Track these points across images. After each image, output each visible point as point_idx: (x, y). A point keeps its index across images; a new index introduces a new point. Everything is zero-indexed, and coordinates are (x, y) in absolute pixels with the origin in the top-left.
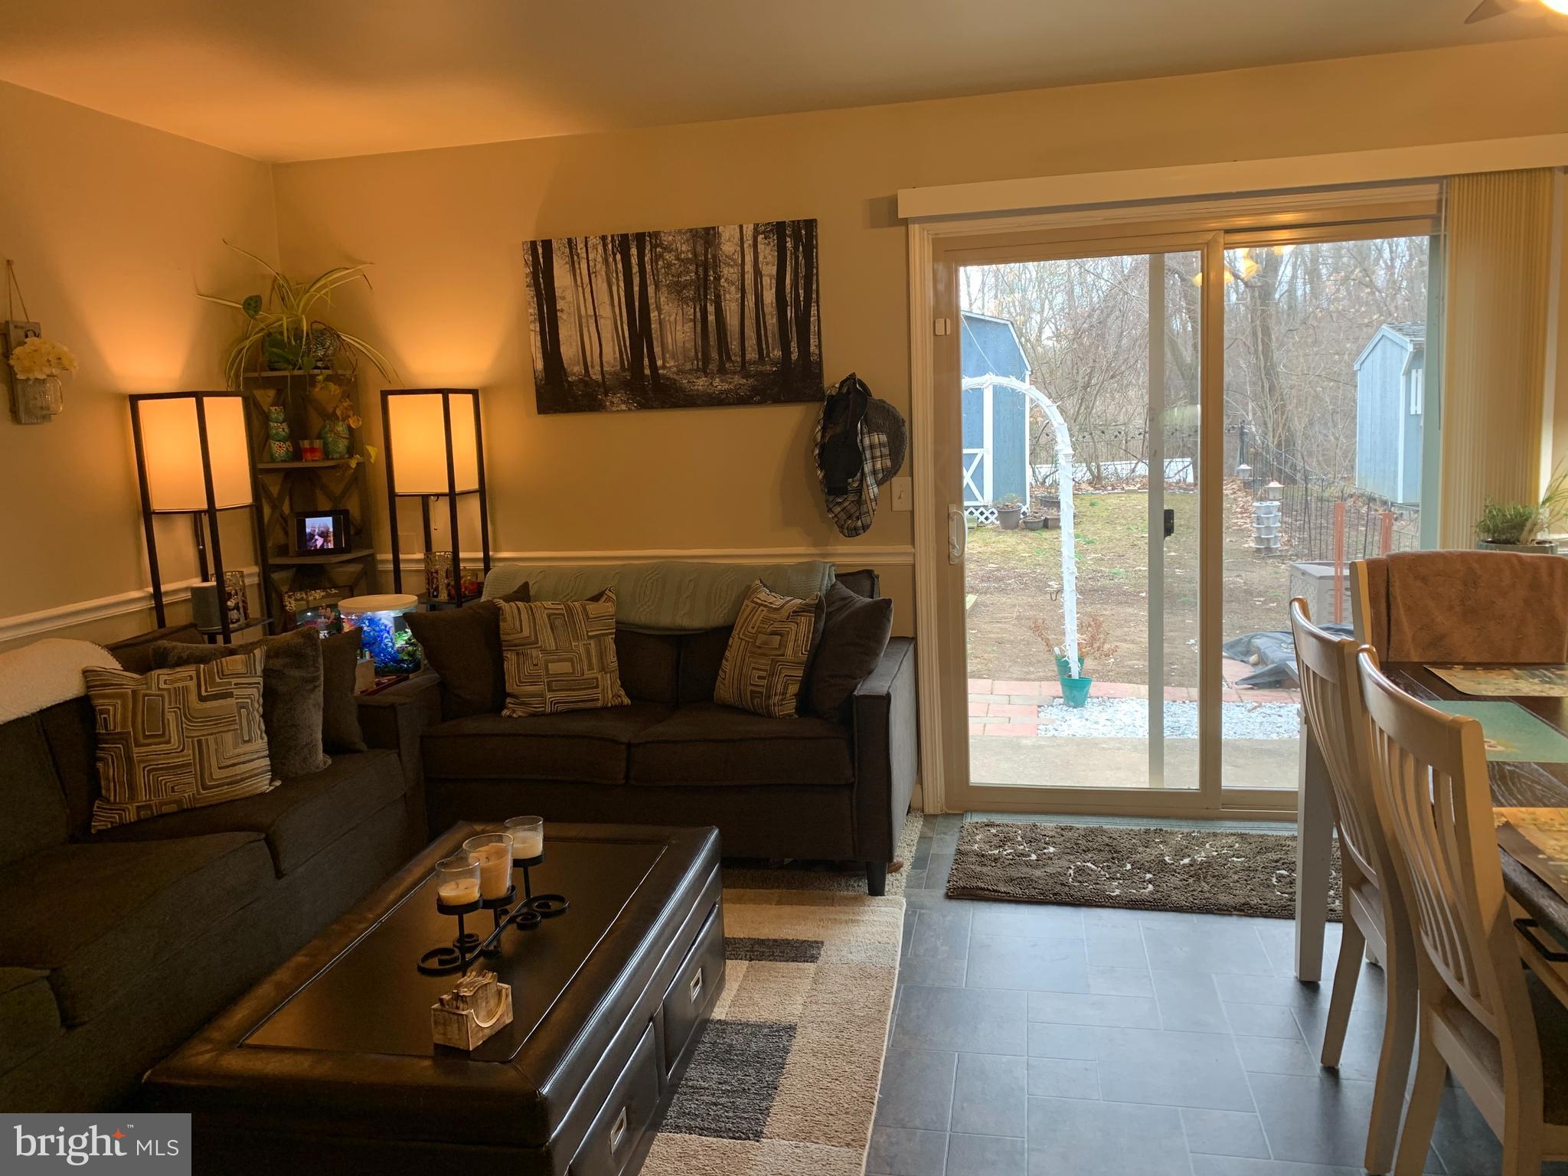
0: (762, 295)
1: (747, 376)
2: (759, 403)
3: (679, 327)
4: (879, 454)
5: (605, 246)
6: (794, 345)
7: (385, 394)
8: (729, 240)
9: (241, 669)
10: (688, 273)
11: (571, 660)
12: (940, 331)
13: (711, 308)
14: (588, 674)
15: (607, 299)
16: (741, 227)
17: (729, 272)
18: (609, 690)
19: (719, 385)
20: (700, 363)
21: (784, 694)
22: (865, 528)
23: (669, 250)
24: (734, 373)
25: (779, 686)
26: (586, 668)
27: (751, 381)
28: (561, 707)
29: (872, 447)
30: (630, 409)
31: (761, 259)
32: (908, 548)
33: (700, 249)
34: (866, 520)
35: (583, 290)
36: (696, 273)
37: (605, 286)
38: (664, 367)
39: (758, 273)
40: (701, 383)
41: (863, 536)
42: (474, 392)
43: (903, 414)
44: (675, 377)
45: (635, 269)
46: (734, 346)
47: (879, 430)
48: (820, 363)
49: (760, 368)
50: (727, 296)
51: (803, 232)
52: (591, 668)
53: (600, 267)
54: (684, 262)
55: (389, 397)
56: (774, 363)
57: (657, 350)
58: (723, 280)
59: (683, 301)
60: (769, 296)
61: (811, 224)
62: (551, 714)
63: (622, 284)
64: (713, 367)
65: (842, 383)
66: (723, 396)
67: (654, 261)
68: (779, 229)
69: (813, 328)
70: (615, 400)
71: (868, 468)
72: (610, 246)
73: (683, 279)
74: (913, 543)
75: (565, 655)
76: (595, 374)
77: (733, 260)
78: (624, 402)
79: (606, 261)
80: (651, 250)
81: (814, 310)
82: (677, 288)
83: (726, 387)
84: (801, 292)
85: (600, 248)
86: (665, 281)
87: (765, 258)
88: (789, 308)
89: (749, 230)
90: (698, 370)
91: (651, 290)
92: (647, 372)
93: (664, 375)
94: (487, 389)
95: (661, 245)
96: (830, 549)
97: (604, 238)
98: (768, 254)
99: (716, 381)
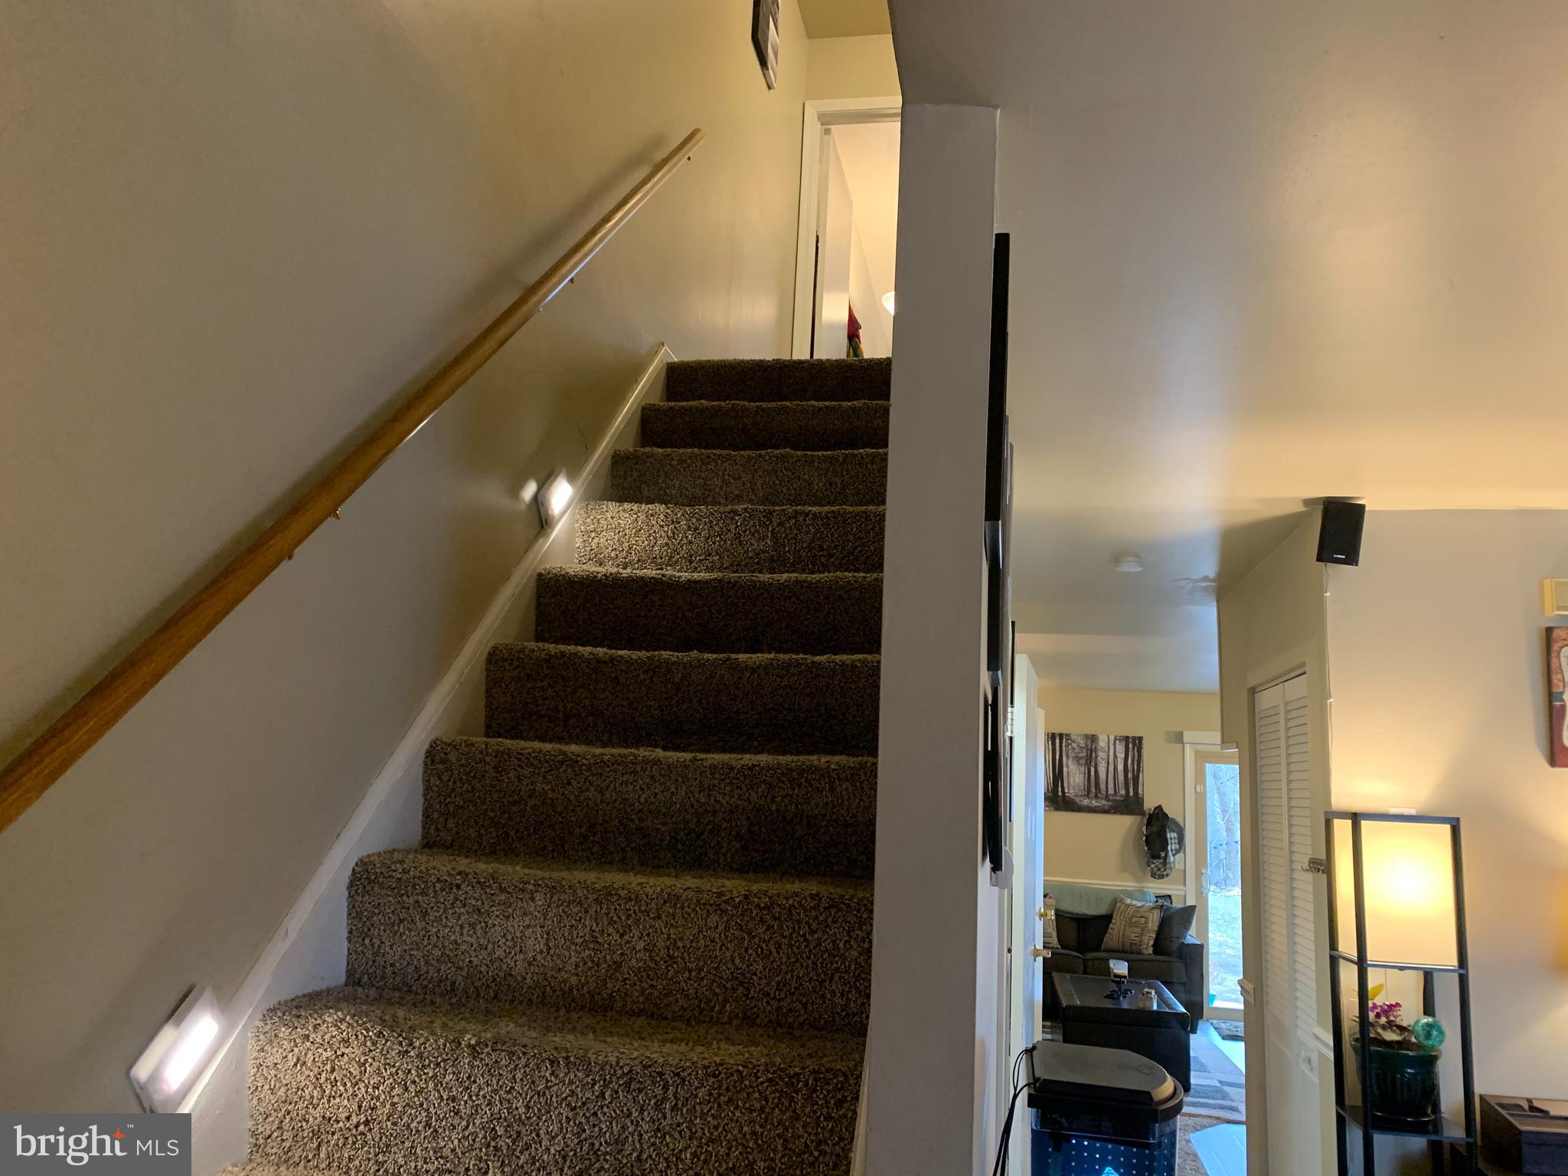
0: (1117, 769)
1: (1108, 801)
2: (1114, 813)
3: (1077, 776)
6: (1131, 789)
8: (1103, 741)
10: (1082, 752)
12: (1198, 790)
13: (1093, 769)
14: (1049, 931)
16: (1109, 736)
17: (1102, 755)
18: (1055, 939)
19: (1095, 803)
20: (1086, 793)
21: (1148, 944)
23: (1074, 742)
24: (1102, 799)
25: (1145, 941)
27: (1110, 803)
31: (1117, 751)
32: (1182, 887)
33: (1089, 743)
34: (1168, 871)
36: (1087, 753)
38: (1068, 792)
39: (1115, 756)
40: (1086, 802)
41: (1166, 879)
43: (1181, 824)
44: (1074, 798)
45: (1058, 748)
46: (1103, 786)
47: (1173, 831)
48: (1143, 800)
49: (1115, 798)
50: (1101, 765)
51: (1137, 741)
54: (1081, 748)
56: (1122, 796)
57: (1066, 785)
58: (1099, 758)
59: (1080, 765)
60: (1120, 767)
61: (1140, 739)
63: (1051, 754)
64: (1092, 795)
65: (1156, 808)
66: (1096, 809)
67: (1067, 746)
68: (1126, 739)
69: (1140, 783)
71: (1169, 848)
73: (1080, 755)
74: (1185, 884)
77: (1104, 749)
81: (1141, 775)
82: (1077, 759)
83: (1098, 804)
84: (1135, 767)
86: (1071, 755)
87: (1119, 750)
88: (1129, 773)
89: (1112, 738)
90: (1085, 795)
91: (1064, 758)
92: (1060, 794)
93: (1067, 797)
95: (1070, 740)
96: (1145, 885)
97: (1046, 734)
98: (1121, 748)
99: (1093, 802)
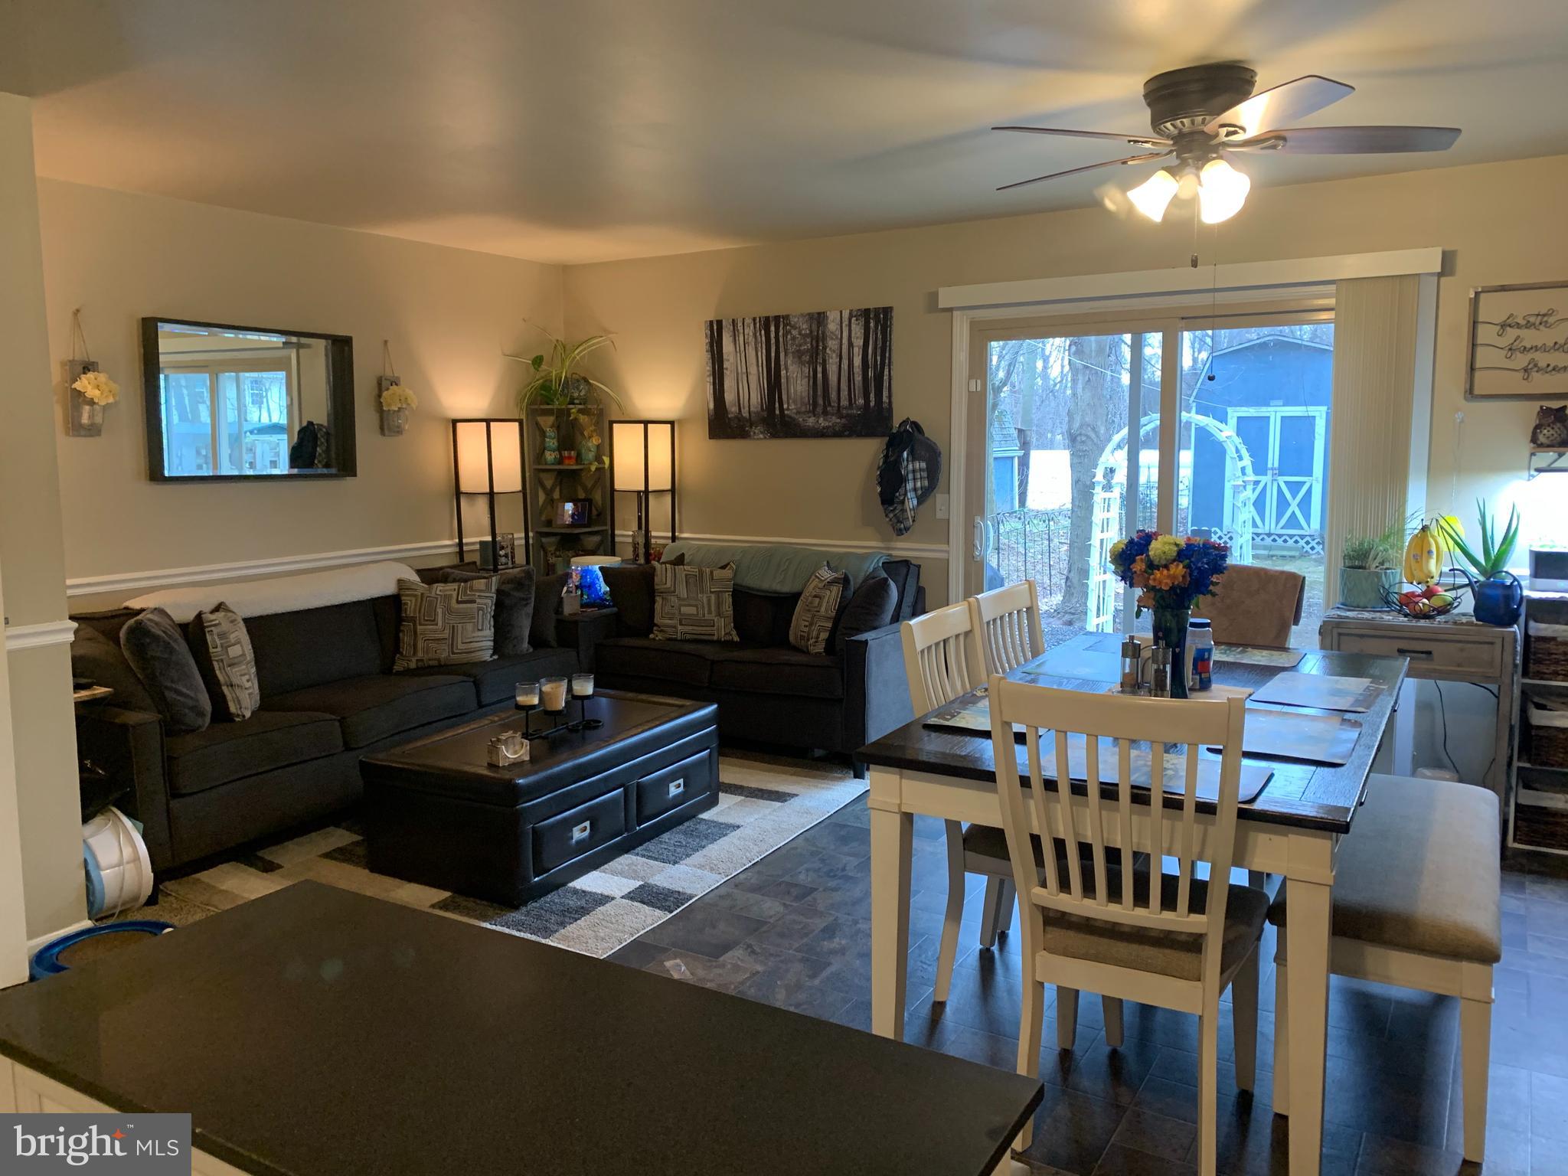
0: (853, 364)
1: (841, 418)
2: (849, 436)
3: (799, 382)
4: (919, 476)
5: (755, 324)
6: (872, 396)
7: (611, 423)
8: (833, 321)
9: (483, 587)
10: (806, 343)
11: (696, 606)
12: (975, 388)
13: (819, 369)
14: (707, 617)
15: (754, 361)
16: (841, 312)
17: (832, 344)
18: (723, 628)
19: (823, 422)
20: (811, 408)
21: (817, 638)
22: (907, 529)
23: (794, 327)
24: (833, 415)
25: (814, 633)
26: (706, 612)
27: (843, 421)
28: (688, 637)
29: (914, 471)
30: (765, 438)
31: (853, 335)
32: (944, 547)
33: (814, 327)
35: (740, 355)
36: (811, 344)
37: (754, 353)
38: (788, 409)
39: (851, 345)
40: (811, 421)
42: (672, 423)
44: (796, 417)
45: (773, 341)
46: (833, 395)
48: (889, 410)
49: (849, 412)
50: (831, 360)
51: (882, 316)
52: (710, 612)
53: (751, 339)
54: (805, 336)
55: (614, 425)
56: (859, 408)
57: (784, 397)
58: (828, 349)
59: (802, 363)
60: (857, 361)
61: (887, 311)
62: (681, 640)
63: (764, 351)
64: (819, 410)
66: (825, 431)
67: (785, 336)
68: (866, 313)
69: (886, 384)
70: (756, 431)
72: (758, 324)
73: (802, 348)
74: (948, 544)
75: (693, 602)
76: (745, 413)
77: (835, 335)
78: (762, 433)
79: (755, 334)
80: (783, 328)
81: (887, 371)
82: (799, 354)
83: (827, 424)
84: (879, 358)
85: (752, 325)
86: (791, 349)
87: (856, 334)
88: (870, 369)
89: (846, 314)
90: (809, 412)
91: (782, 355)
92: (777, 412)
93: (787, 415)
94: (680, 421)
95: (789, 324)
97: (754, 319)
98: (858, 330)
99: (821, 420)
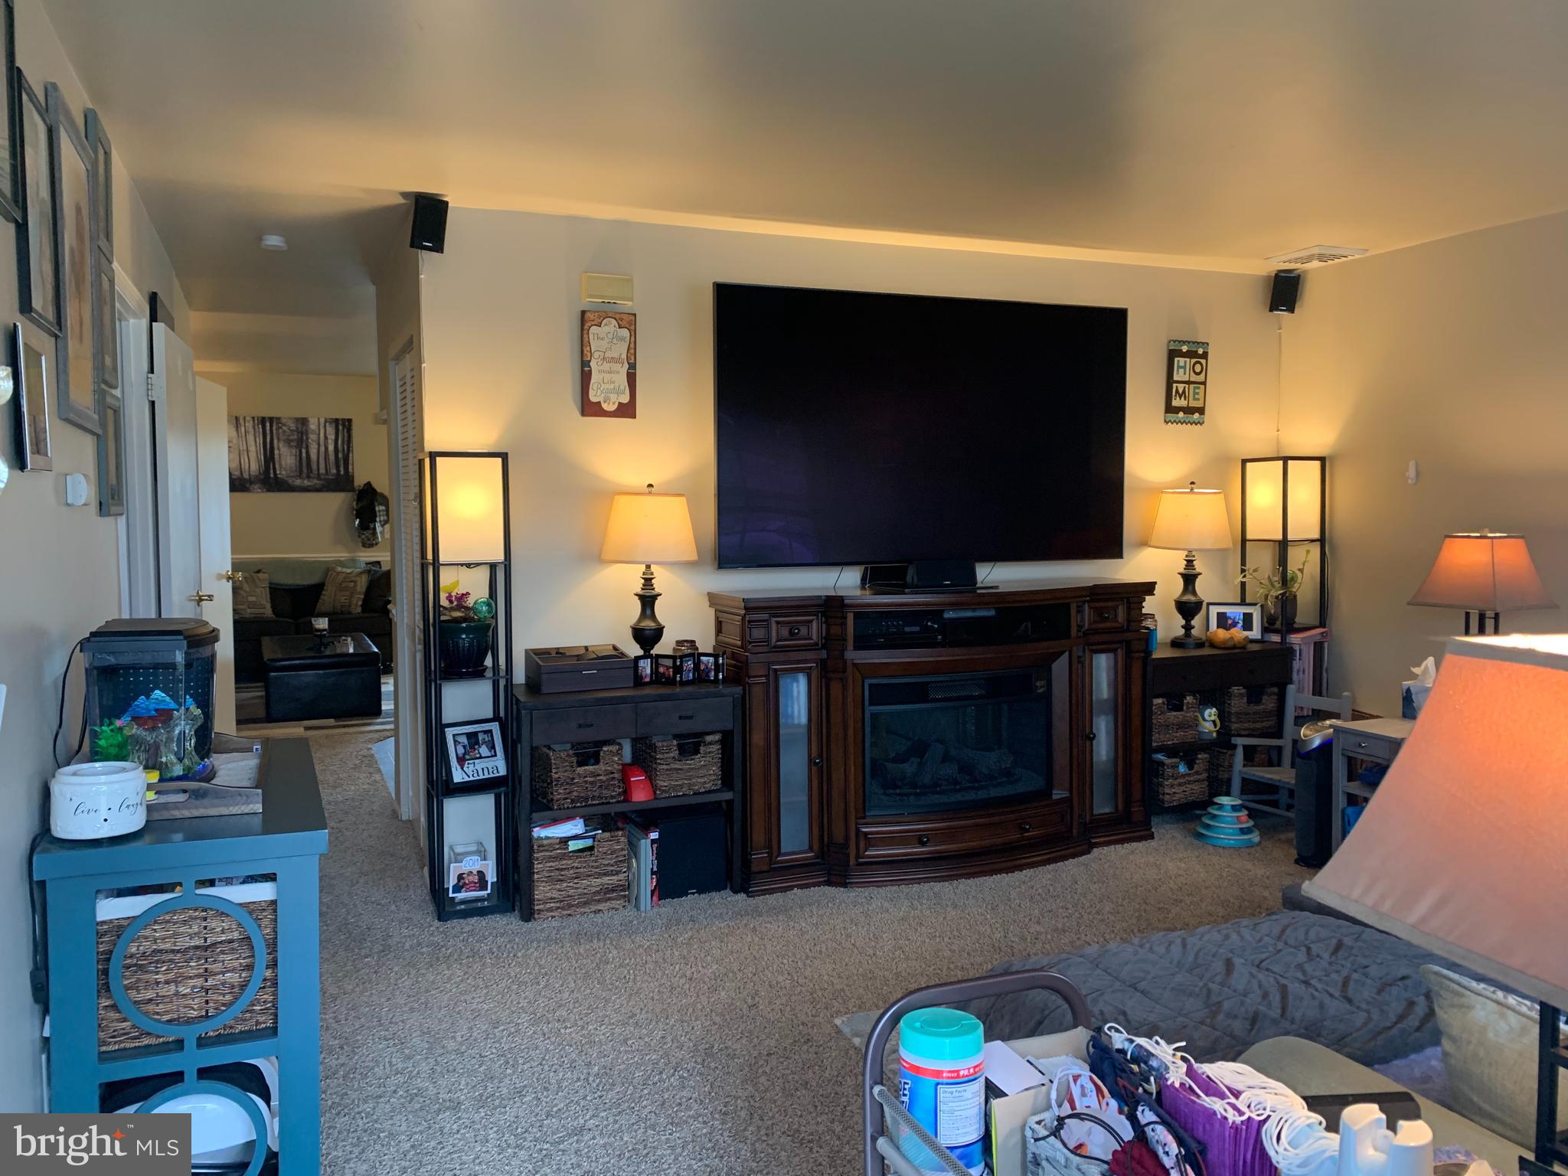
0: (328, 449)
1: (320, 480)
2: (327, 491)
3: (288, 458)
5: (254, 421)
6: (342, 469)
8: (313, 424)
10: (293, 435)
13: (304, 451)
15: (253, 443)
16: (319, 419)
17: (312, 437)
18: (268, 612)
19: (306, 483)
20: (298, 473)
23: (284, 425)
24: (314, 478)
27: (322, 482)
30: (263, 491)
31: (327, 432)
33: (300, 426)
35: (242, 439)
36: (297, 436)
37: (253, 439)
38: (280, 474)
39: (326, 438)
40: (298, 482)
44: (286, 479)
45: (268, 432)
46: (314, 467)
48: (353, 476)
49: (326, 477)
50: (312, 446)
51: (347, 423)
52: (262, 601)
53: (251, 430)
54: (292, 431)
56: (333, 475)
57: (277, 466)
58: (310, 440)
59: (290, 447)
60: (331, 448)
61: (350, 421)
63: (261, 438)
64: (304, 475)
66: (309, 488)
67: (278, 428)
68: (336, 421)
69: (350, 462)
70: (256, 487)
71: (378, 519)
72: (256, 421)
73: (291, 438)
76: (246, 476)
77: (314, 432)
78: (261, 488)
79: (254, 427)
80: (276, 425)
81: (351, 455)
82: (288, 442)
83: (309, 484)
84: (345, 447)
85: (251, 422)
86: (282, 437)
87: (329, 432)
88: (340, 453)
89: (322, 421)
90: (297, 476)
91: (275, 441)
92: (272, 476)
93: (279, 478)
95: (281, 423)
97: (253, 418)
98: (331, 431)
99: (306, 482)
